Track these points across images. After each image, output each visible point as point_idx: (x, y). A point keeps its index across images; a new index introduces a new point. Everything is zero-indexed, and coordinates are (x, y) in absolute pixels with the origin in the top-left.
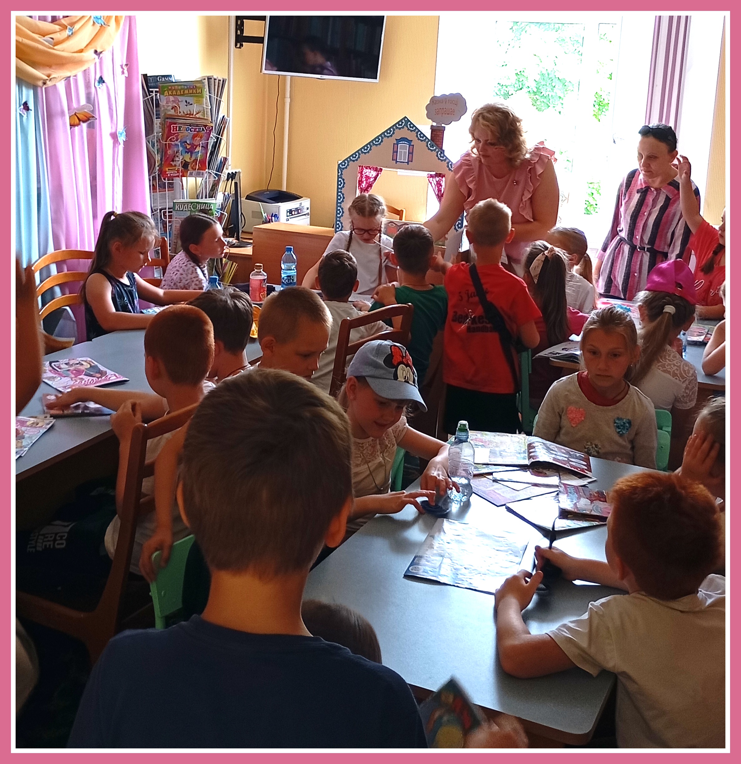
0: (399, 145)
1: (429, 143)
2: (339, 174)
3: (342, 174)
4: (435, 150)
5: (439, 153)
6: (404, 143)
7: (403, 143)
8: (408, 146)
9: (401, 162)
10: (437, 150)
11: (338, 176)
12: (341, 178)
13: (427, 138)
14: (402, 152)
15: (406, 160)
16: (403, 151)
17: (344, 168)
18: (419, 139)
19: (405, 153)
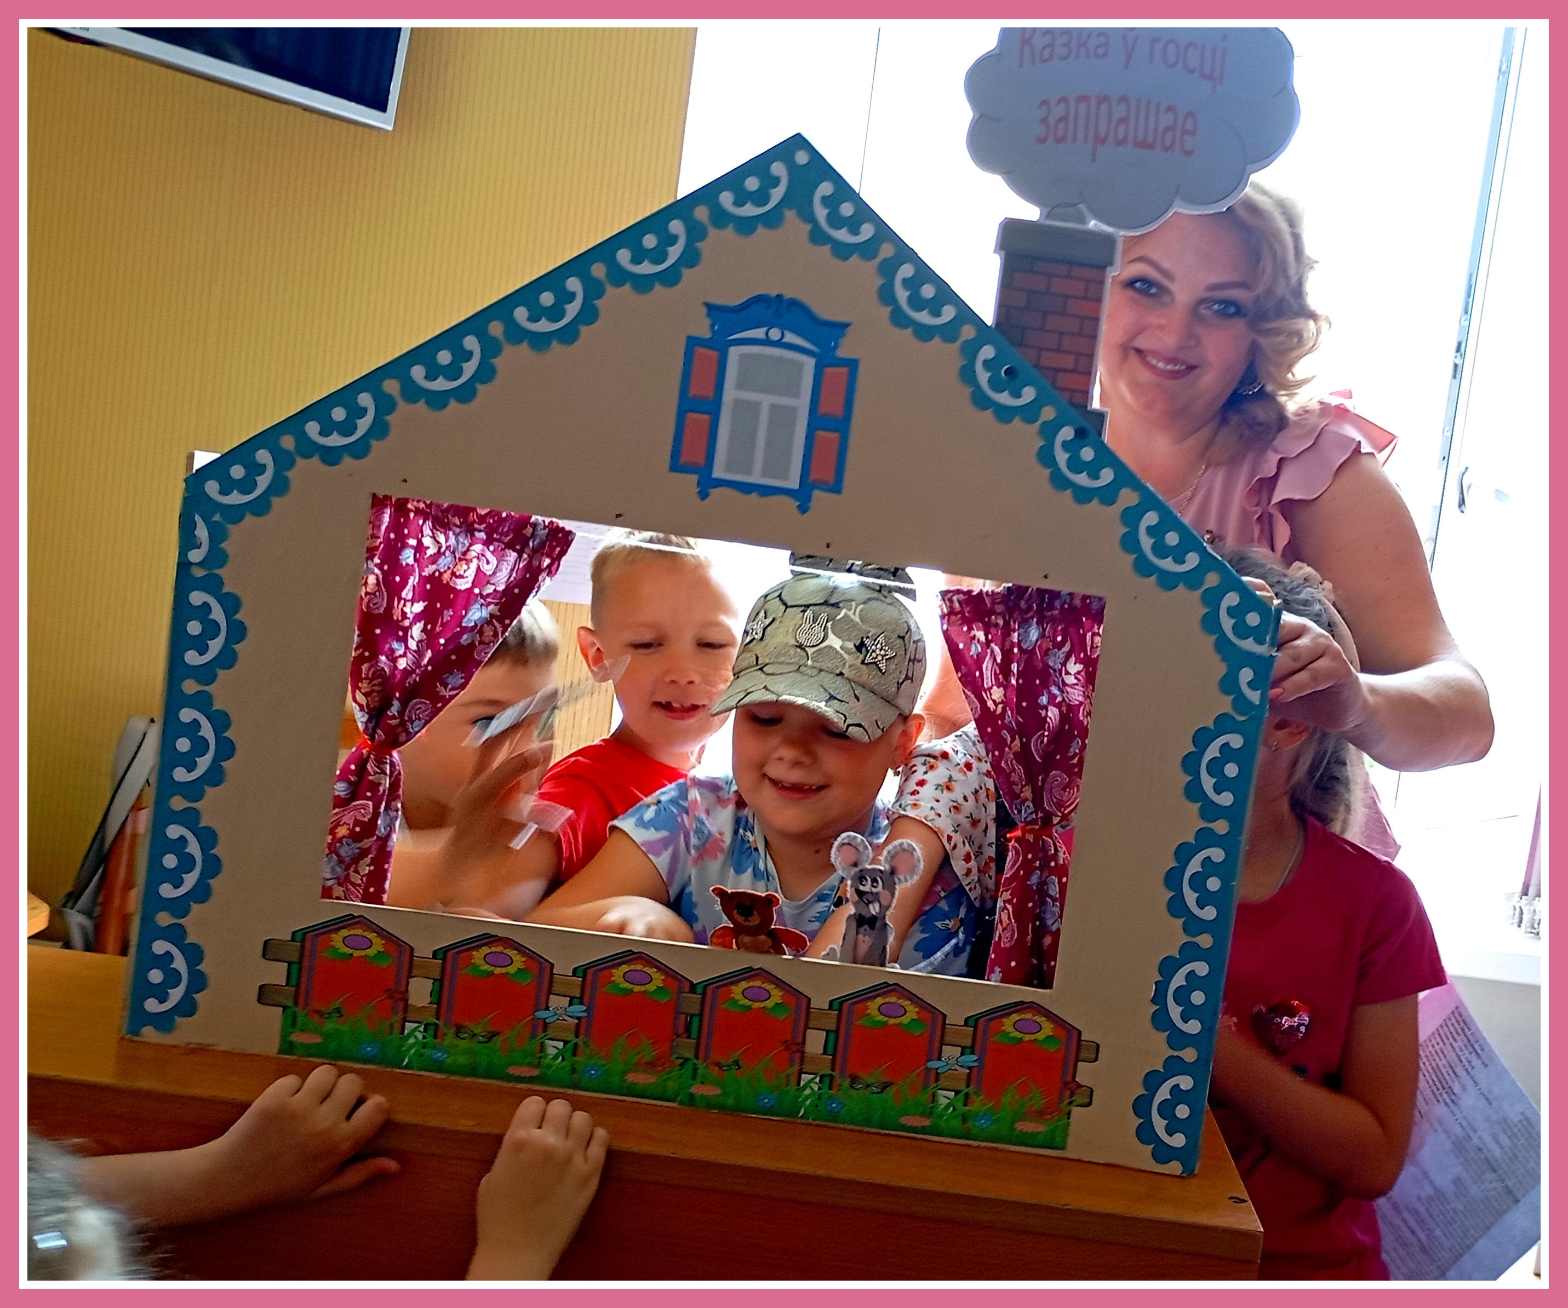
0: (735, 353)
1: (988, 352)
2: (195, 556)
3: (216, 557)
4: (1029, 413)
5: (1067, 433)
6: (779, 344)
7: (767, 342)
8: (809, 364)
9: (746, 488)
10: (1048, 413)
11: (184, 566)
12: (213, 585)
13: (966, 314)
14: (756, 406)
15: (785, 476)
16: (767, 400)
17: (236, 514)
18: (899, 319)
19: (781, 417)
